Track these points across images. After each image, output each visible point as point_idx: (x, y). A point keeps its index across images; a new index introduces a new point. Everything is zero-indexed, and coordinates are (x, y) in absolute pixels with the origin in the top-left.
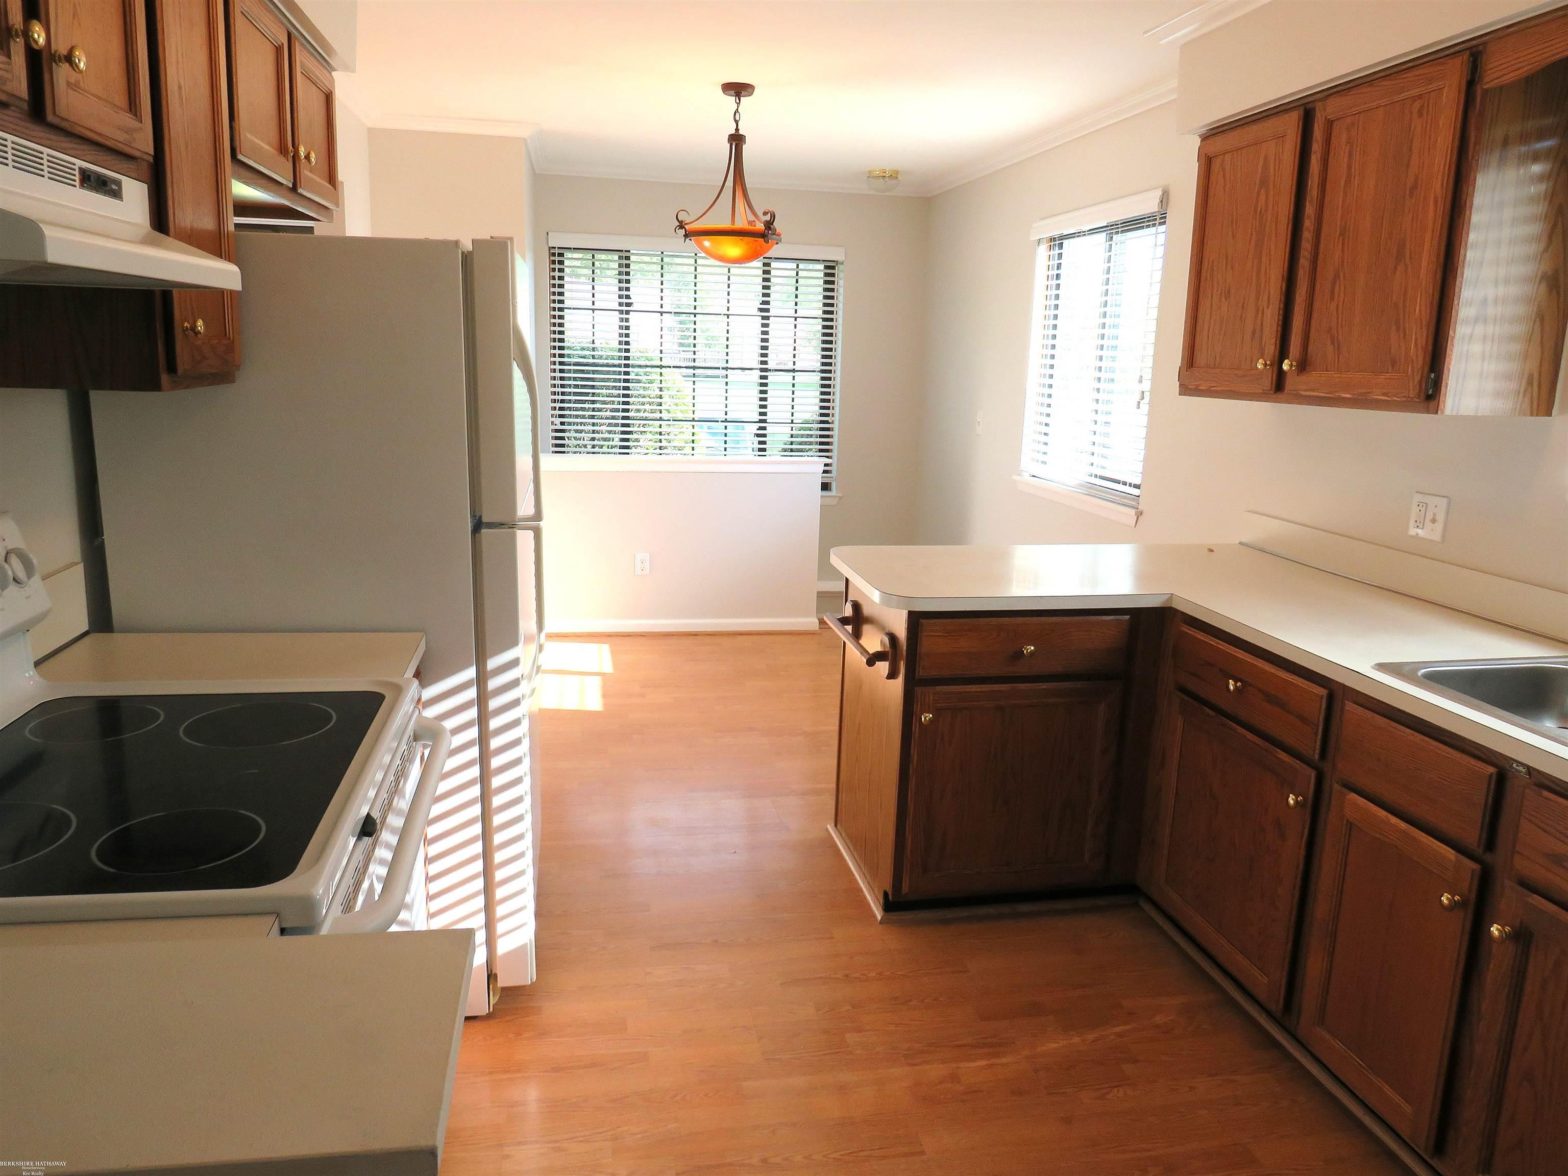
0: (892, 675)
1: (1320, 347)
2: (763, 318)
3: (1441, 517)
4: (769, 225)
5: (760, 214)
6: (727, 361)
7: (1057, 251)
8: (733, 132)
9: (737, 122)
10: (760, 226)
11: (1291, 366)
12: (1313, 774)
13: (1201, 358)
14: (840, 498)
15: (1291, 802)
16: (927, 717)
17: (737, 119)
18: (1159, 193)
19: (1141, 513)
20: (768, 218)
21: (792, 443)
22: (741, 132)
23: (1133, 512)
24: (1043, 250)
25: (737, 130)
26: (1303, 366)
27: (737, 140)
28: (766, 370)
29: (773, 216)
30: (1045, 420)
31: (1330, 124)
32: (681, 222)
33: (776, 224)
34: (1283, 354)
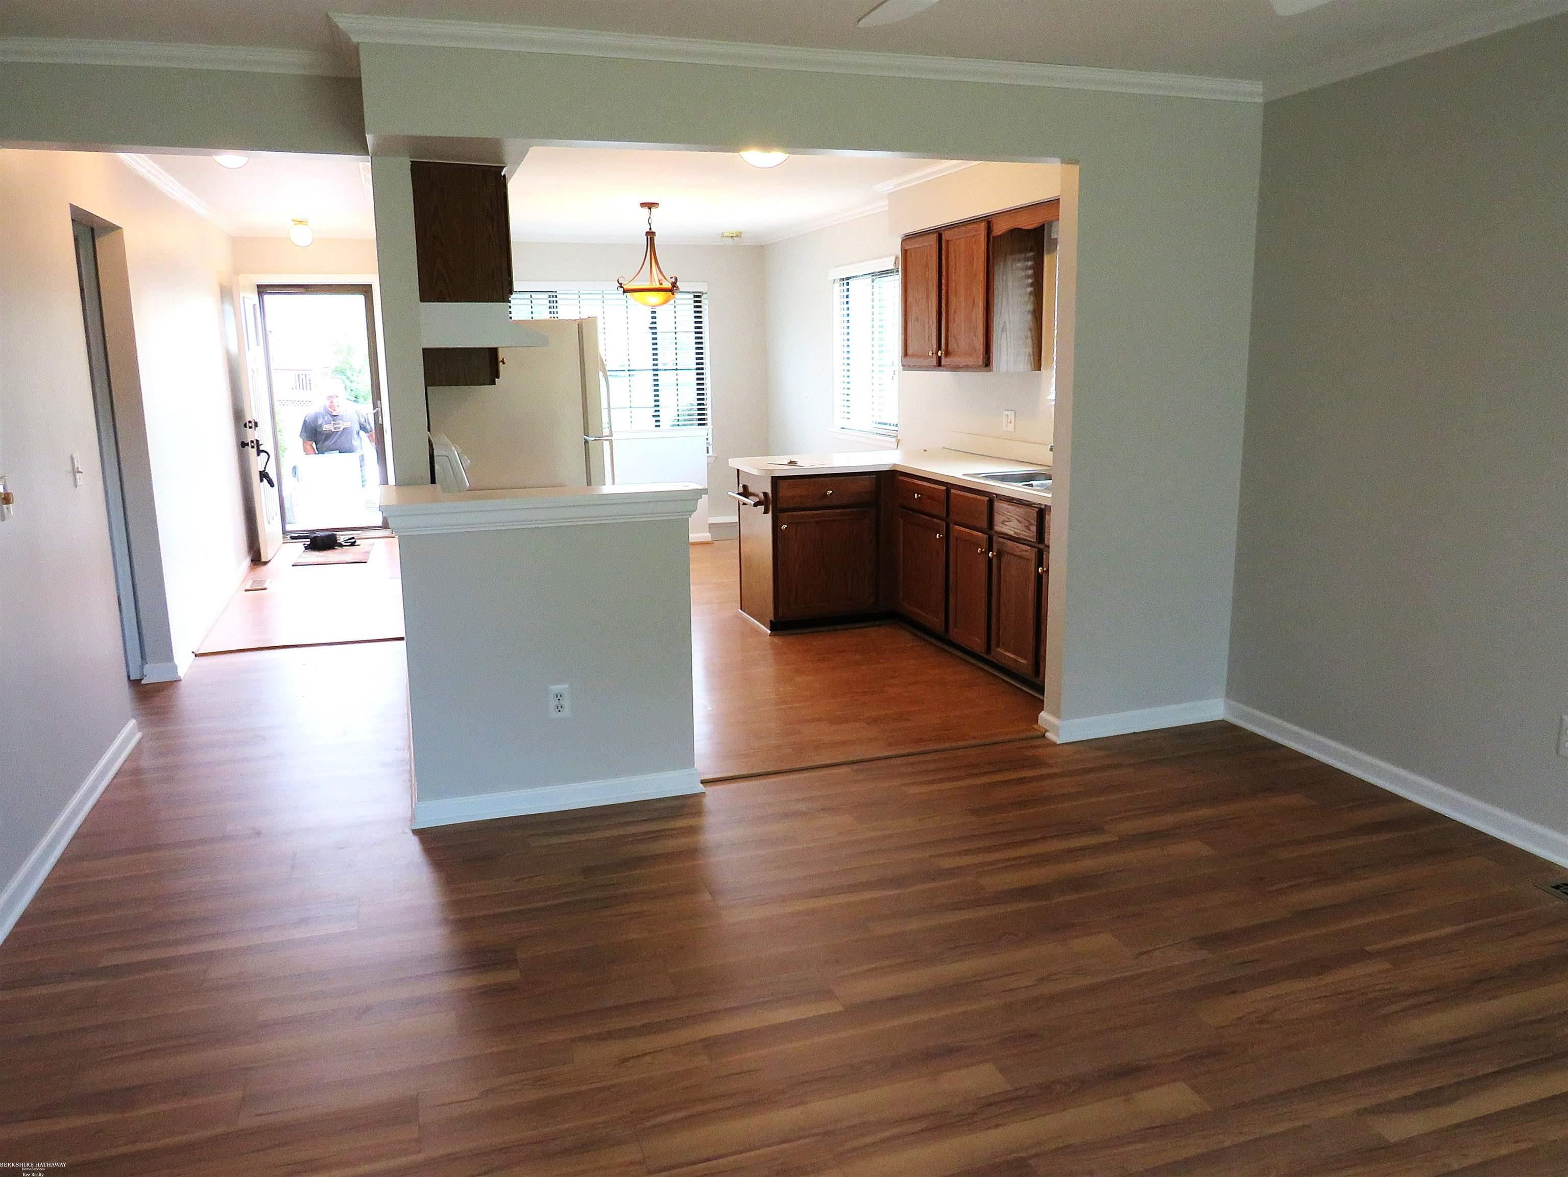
0: (766, 512)
1: (952, 346)
2: (653, 333)
3: (1013, 420)
4: (674, 284)
5: (668, 278)
6: (629, 365)
7: (846, 287)
8: (648, 230)
9: (650, 224)
10: (669, 286)
11: (942, 354)
12: (944, 524)
13: (910, 352)
14: (716, 457)
15: (937, 537)
16: (784, 527)
17: (650, 222)
18: (894, 258)
19: (899, 440)
20: (673, 280)
21: (678, 420)
22: (653, 230)
23: (894, 440)
24: (837, 287)
25: (650, 229)
26: (947, 353)
27: (650, 235)
28: (657, 370)
29: (676, 279)
30: (847, 392)
31: (948, 242)
32: (621, 284)
33: (678, 284)
34: (939, 348)
